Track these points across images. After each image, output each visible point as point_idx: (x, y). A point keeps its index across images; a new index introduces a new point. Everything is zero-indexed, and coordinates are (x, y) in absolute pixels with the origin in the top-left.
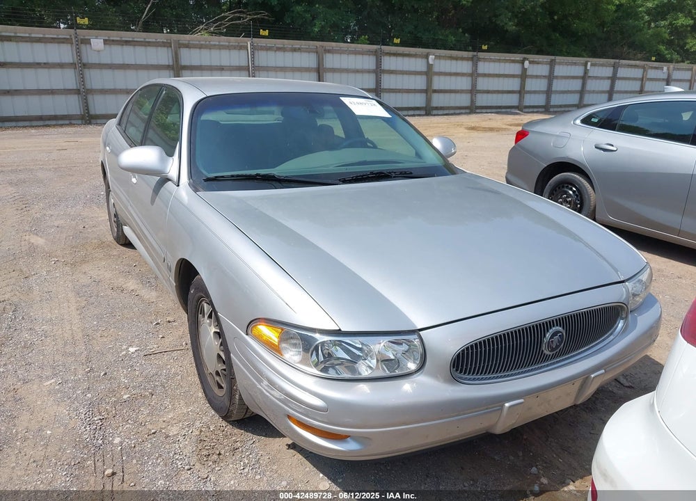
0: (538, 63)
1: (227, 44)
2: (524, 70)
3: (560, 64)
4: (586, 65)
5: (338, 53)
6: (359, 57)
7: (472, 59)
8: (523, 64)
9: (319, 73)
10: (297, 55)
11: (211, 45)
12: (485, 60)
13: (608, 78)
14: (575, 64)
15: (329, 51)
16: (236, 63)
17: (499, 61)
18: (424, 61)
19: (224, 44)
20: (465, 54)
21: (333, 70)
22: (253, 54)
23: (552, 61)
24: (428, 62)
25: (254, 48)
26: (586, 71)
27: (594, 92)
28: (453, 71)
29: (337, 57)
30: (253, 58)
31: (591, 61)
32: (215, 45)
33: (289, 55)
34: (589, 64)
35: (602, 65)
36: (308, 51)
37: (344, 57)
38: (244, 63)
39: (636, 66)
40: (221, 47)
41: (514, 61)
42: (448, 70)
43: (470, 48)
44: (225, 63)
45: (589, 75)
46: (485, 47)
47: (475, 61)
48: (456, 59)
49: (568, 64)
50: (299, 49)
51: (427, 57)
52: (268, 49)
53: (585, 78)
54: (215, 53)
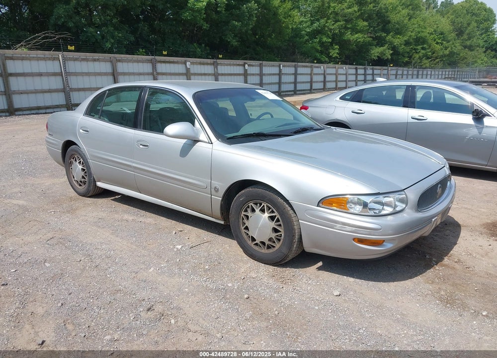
0: (253, 66)
1: (43, 56)
2: (246, 71)
3: (265, 66)
4: (280, 67)
5: (126, 62)
6: (140, 64)
7: (213, 64)
8: (244, 66)
9: (114, 76)
10: (97, 63)
11: (31, 57)
12: (221, 64)
13: (293, 74)
14: (274, 66)
15: (119, 61)
16: (51, 70)
17: (230, 65)
18: (184, 65)
19: (41, 56)
20: (209, 61)
21: (124, 74)
22: (64, 64)
23: (260, 64)
24: (186, 66)
25: (65, 59)
26: (280, 70)
27: (286, 83)
28: (203, 72)
29: (125, 64)
30: (65, 66)
31: (282, 64)
32: (34, 57)
33: (91, 64)
34: (281, 65)
35: (289, 66)
36: (104, 60)
37: (130, 64)
38: (58, 70)
39: (306, 66)
40: (38, 59)
41: (239, 65)
42: (199, 72)
43: (210, 57)
44: (43, 70)
45: (283, 73)
46: (220, 56)
47: (216, 65)
48: (203, 64)
49: (269, 66)
50: (98, 59)
51: (185, 63)
52: (75, 60)
53: (280, 74)
54: (34, 63)
